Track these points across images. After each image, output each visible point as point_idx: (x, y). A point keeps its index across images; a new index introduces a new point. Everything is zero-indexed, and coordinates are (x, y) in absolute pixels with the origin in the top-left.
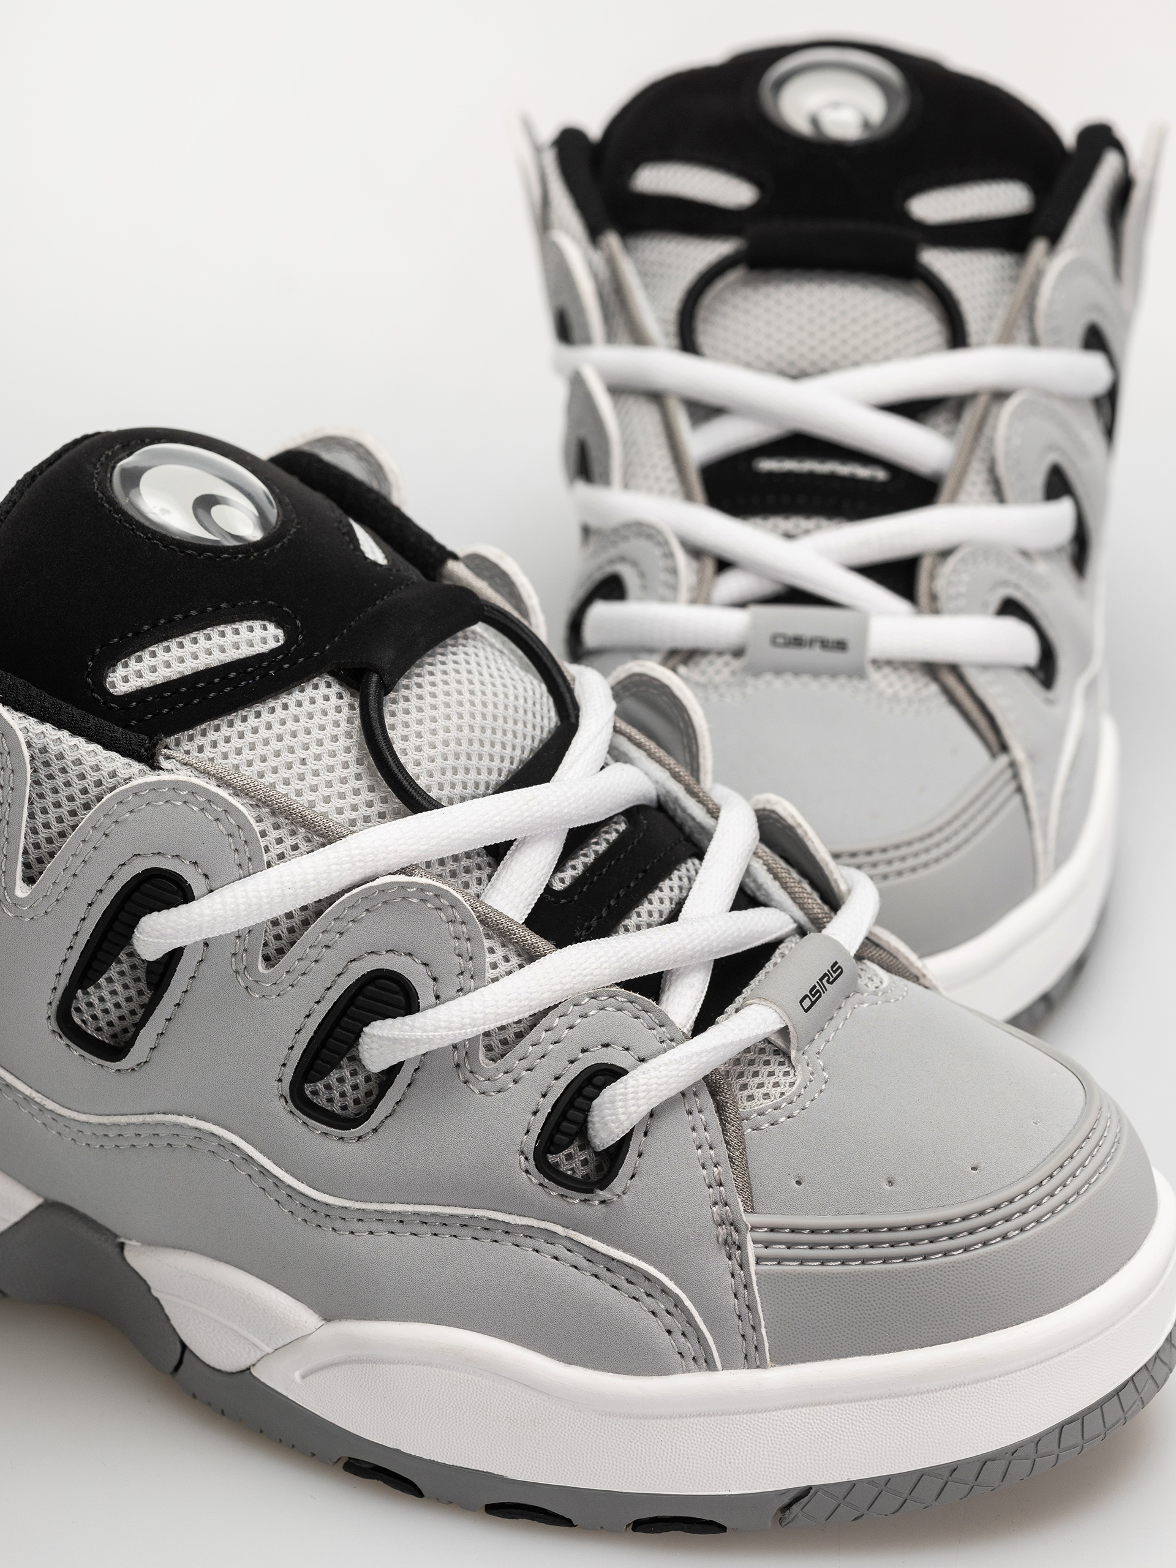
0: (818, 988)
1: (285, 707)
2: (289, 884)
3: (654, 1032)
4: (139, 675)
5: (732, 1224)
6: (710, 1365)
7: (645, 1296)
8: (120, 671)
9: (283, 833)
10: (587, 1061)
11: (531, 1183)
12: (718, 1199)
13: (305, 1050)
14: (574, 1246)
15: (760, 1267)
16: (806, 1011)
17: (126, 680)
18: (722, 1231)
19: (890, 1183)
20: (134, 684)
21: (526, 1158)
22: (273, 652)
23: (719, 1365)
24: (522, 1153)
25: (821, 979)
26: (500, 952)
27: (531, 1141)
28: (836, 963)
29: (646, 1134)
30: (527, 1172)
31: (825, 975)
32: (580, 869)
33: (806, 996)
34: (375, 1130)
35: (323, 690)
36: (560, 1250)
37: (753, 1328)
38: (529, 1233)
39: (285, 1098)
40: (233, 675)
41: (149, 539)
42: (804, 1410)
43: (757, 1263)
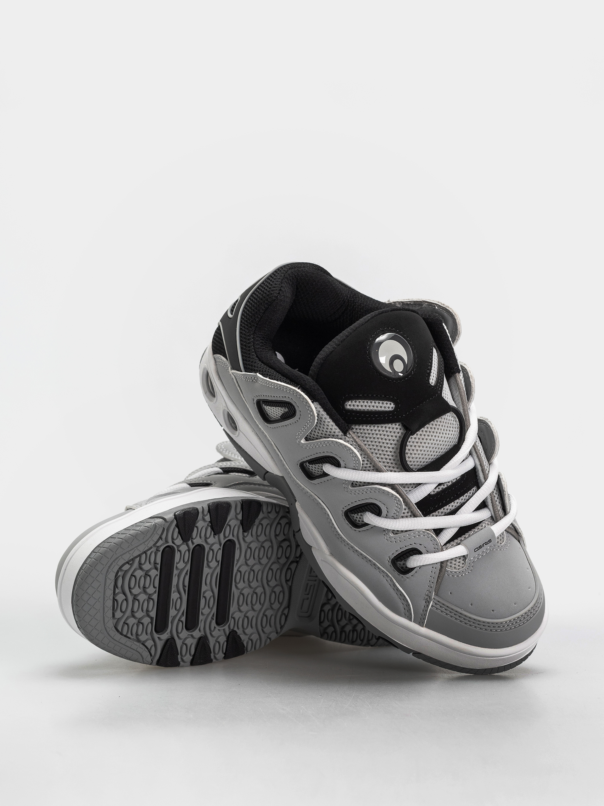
0: (482, 546)
1: (386, 427)
2: (363, 478)
3: (434, 546)
4: (354, 405)
5: (429, 597)
6: (410, 620)
7: (402, 599)
8: (350, 403)
9: (369, 463)
10: (414, 546)
11: (389, 564)
12: (429, 590)
13: (351, 507)
14: (392, 580)
15: (432, 608)
16: (475, 552)
17: (350, 405)
18: (426, 597)
19: (471, 605)
20: (352, 407)
21: (390, 559)
22: (390, 412)
23: (413, 621)
24: (389, 557)
25: (484, 544)
26: (407, 511)
27: (393, 557)
28: (491, 539)
29: (420, 568)
30: (389, 561)
31: (486, 542)
32: (441, 489)
33: (477, 548)
34: (360, 531)
35: (397, 426)
36: (388, 579)
37: (424, 619)
38: (383, 572)
39: (343, 512)
40: (376, 416)
41: (373, 369)
42: (427, 640)
43: (432, 606)
